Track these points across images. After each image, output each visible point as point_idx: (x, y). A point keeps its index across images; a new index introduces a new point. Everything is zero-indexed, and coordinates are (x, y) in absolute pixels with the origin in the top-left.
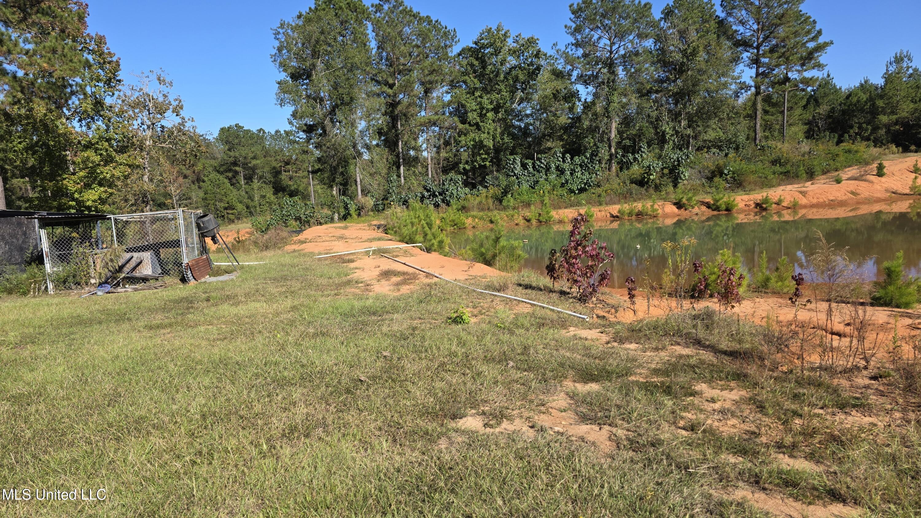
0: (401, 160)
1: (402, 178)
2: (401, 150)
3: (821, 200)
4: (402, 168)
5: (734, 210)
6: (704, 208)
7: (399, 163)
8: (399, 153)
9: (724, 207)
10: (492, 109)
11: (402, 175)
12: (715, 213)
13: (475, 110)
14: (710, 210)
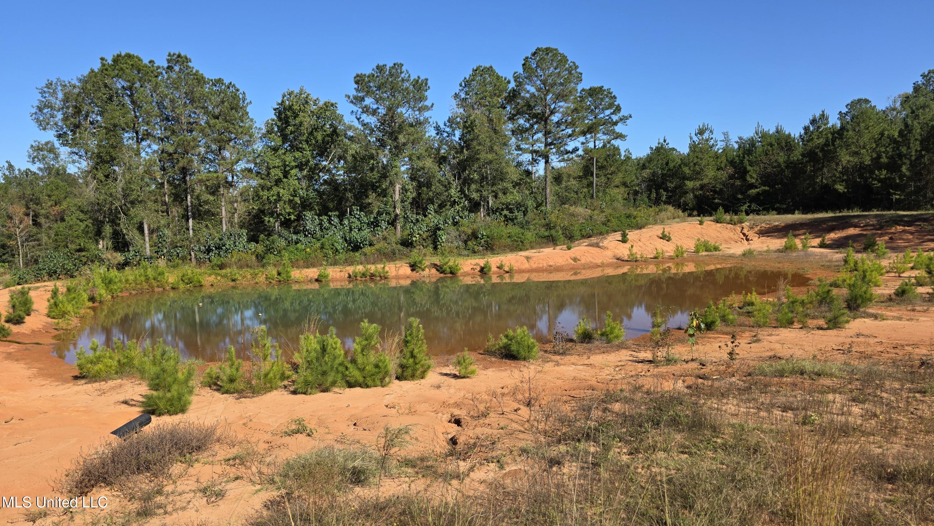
0: (190, 214)
1: (191, 232)
2: (189, 204)
3: (541, 265)
4: (191, 221)
5: (459, 274)
6: (434, 271)
7: (188, 216)
8: (187, 206)
9: (448, 270)
10: (296, 167)
11: (191, 228)
12: (442, 275)
13: (278, 167)
14: (438, 273)
